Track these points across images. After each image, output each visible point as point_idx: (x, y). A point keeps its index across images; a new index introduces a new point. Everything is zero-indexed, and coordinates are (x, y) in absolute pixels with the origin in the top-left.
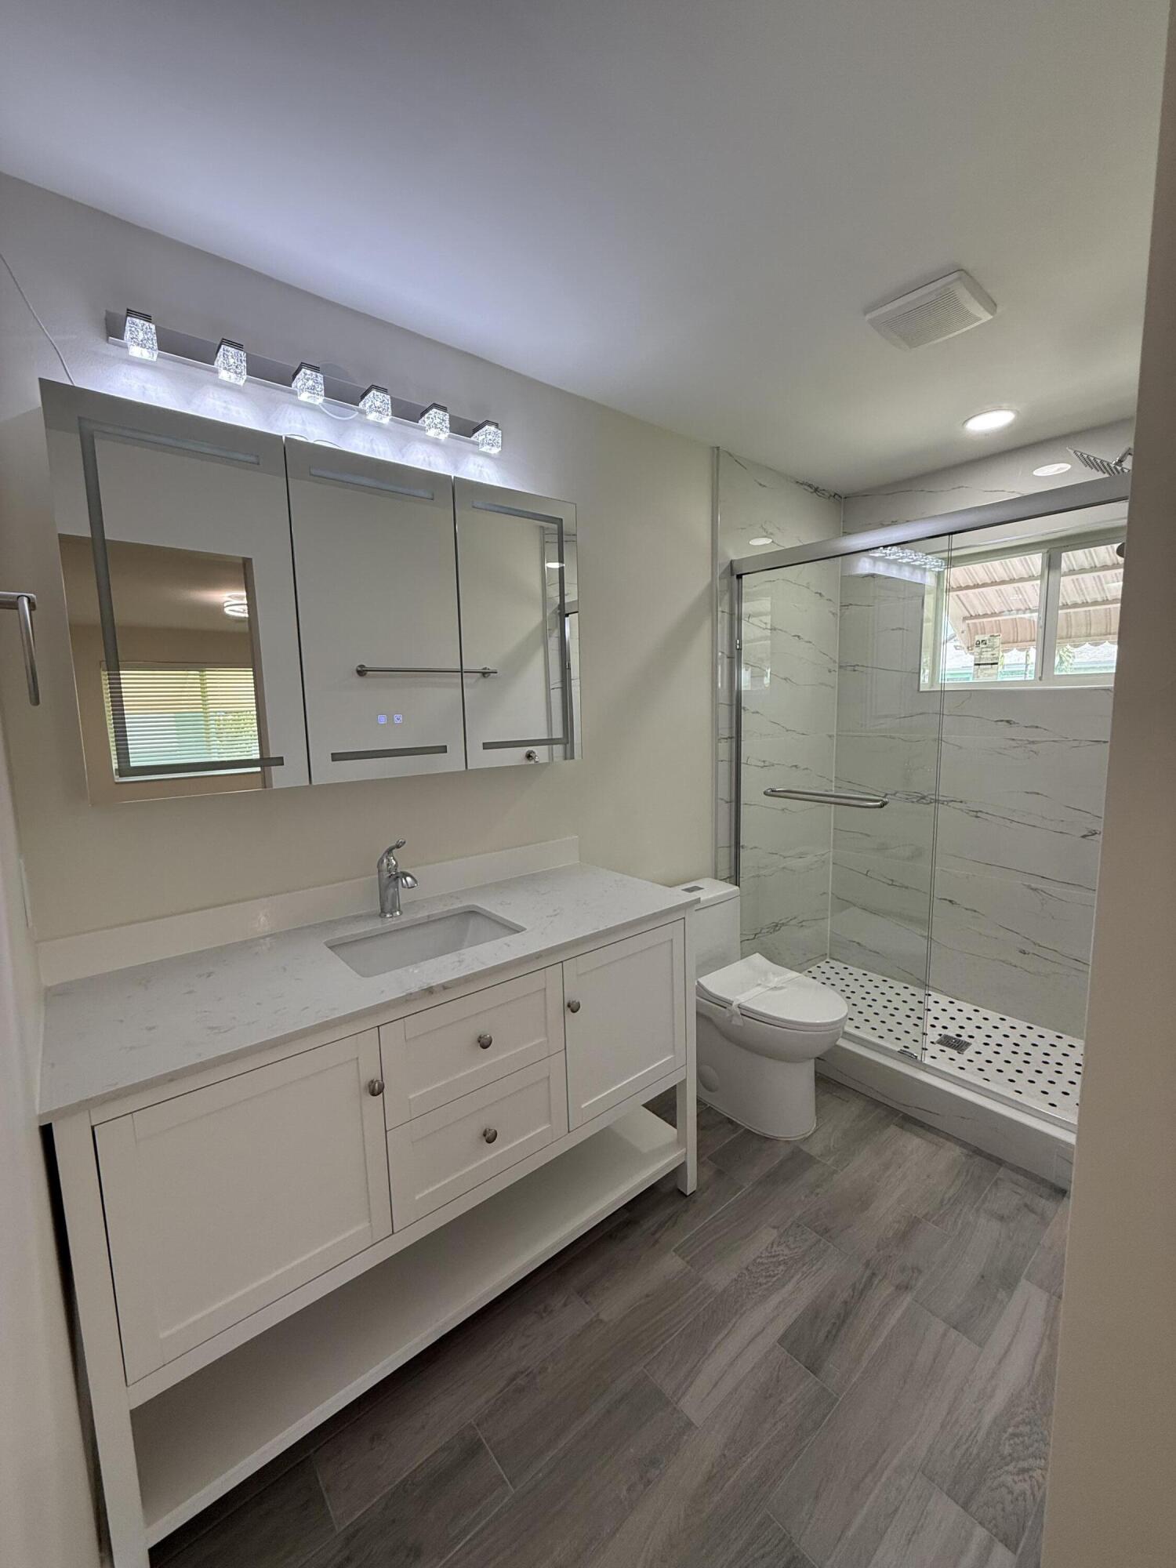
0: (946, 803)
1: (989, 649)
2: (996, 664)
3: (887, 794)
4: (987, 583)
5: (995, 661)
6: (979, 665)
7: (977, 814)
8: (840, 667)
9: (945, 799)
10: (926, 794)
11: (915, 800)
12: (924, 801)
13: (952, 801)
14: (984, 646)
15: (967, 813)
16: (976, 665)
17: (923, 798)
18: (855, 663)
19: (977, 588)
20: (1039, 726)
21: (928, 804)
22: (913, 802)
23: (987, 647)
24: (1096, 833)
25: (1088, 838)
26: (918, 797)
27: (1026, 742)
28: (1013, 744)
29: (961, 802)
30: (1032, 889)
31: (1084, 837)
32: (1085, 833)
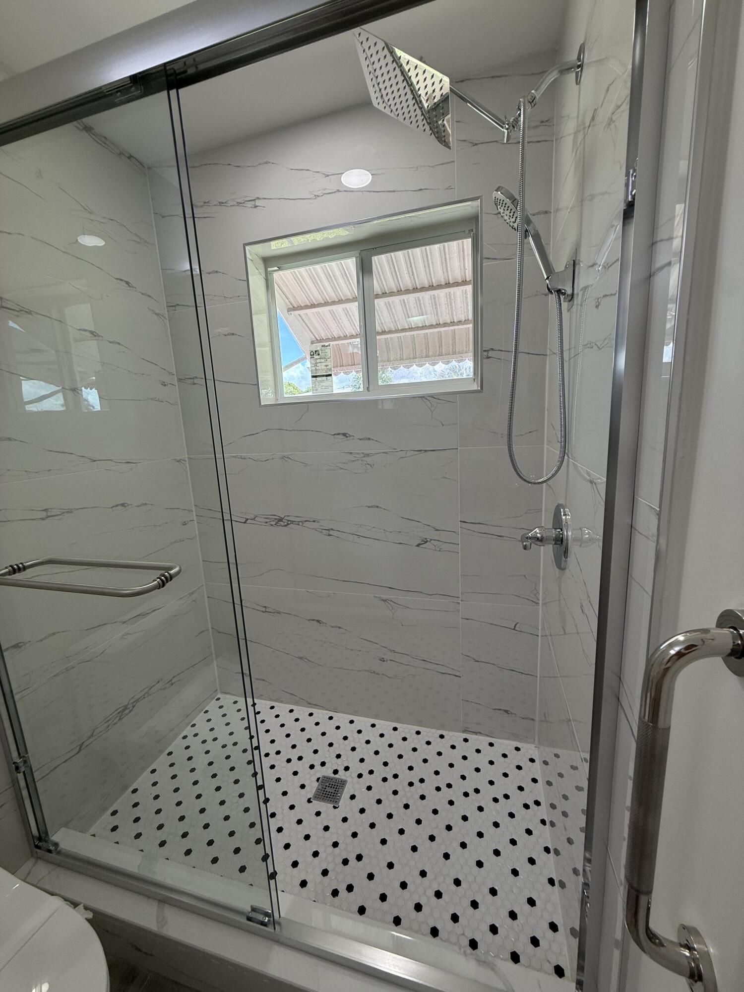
0: (301, 524)
1: (323, 360)
2: (330, 375)
3: (247, 520)
4: (321, 303)
5: (329, 373)
6: (316, 377)
7: (329, 532)
8: (180, 380)
9: (299, 519)
10: (283, 516)
11: (272, 523)
12: (282, 523)
13: (306, 521)
14: (317, 357)
15: (321, 532)
16: (313, 377)
17: (281, 520)
18: (193, 376)
19: (315, 307)
20: (371, 437)
21: (286, 526)
22: (272, 525)
23: (320, 358)
24: (427, 542)
25: (421, 546)
26: (276, 519)
27: (362, 455)
28: (351, 458)
29: (314, 521)
30: (383, 600)
31: (418, 545)
32: (419, 542)
